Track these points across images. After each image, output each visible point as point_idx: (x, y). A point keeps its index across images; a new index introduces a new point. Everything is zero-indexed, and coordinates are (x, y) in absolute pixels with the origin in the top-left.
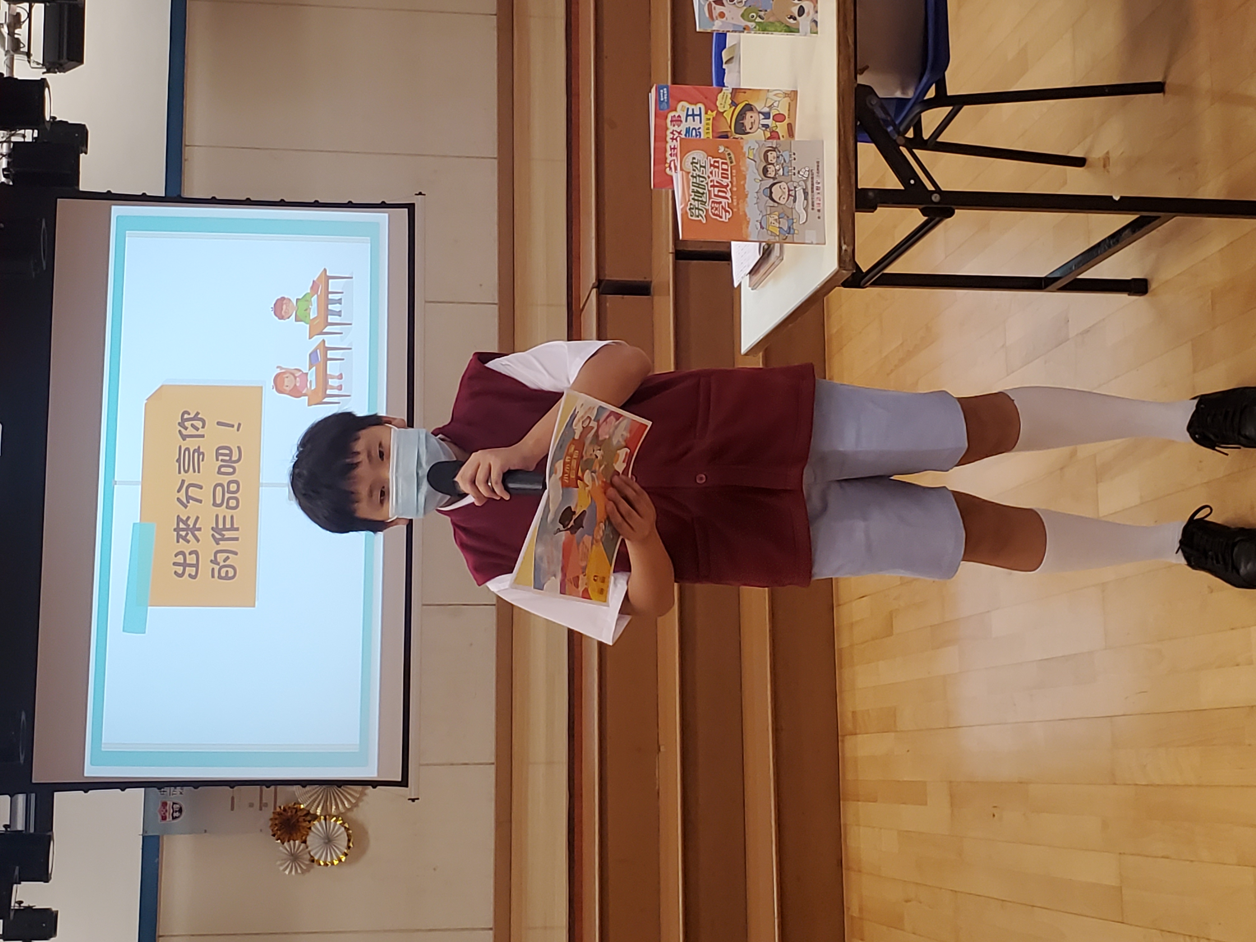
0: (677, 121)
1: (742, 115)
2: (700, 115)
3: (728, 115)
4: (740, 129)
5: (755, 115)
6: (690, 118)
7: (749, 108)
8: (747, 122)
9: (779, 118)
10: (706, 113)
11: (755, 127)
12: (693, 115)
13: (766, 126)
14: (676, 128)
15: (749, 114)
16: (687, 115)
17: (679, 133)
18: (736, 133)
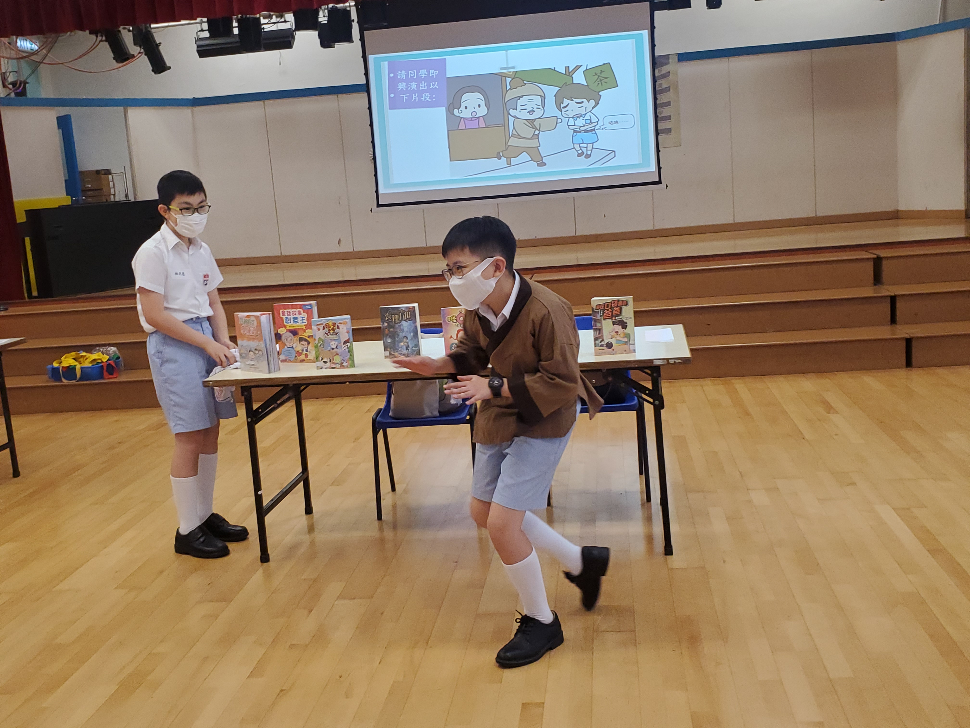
0: (300, 313)
1: (306, 340)
2: (303, 323)
3: (304, 334)
4: (301, 340)
5: (306, 346)
6: (301, 319)
7: (309, 343)
8: (303, 342)
9: (306, 356)
10: (305, 325)
11: (302, 346)
12: (303, 320)
13: (303, 350)
14: (297, 313)
15: (306, 343)
16: (303, 317)
17: (295, 315)
18: (299, 338)
